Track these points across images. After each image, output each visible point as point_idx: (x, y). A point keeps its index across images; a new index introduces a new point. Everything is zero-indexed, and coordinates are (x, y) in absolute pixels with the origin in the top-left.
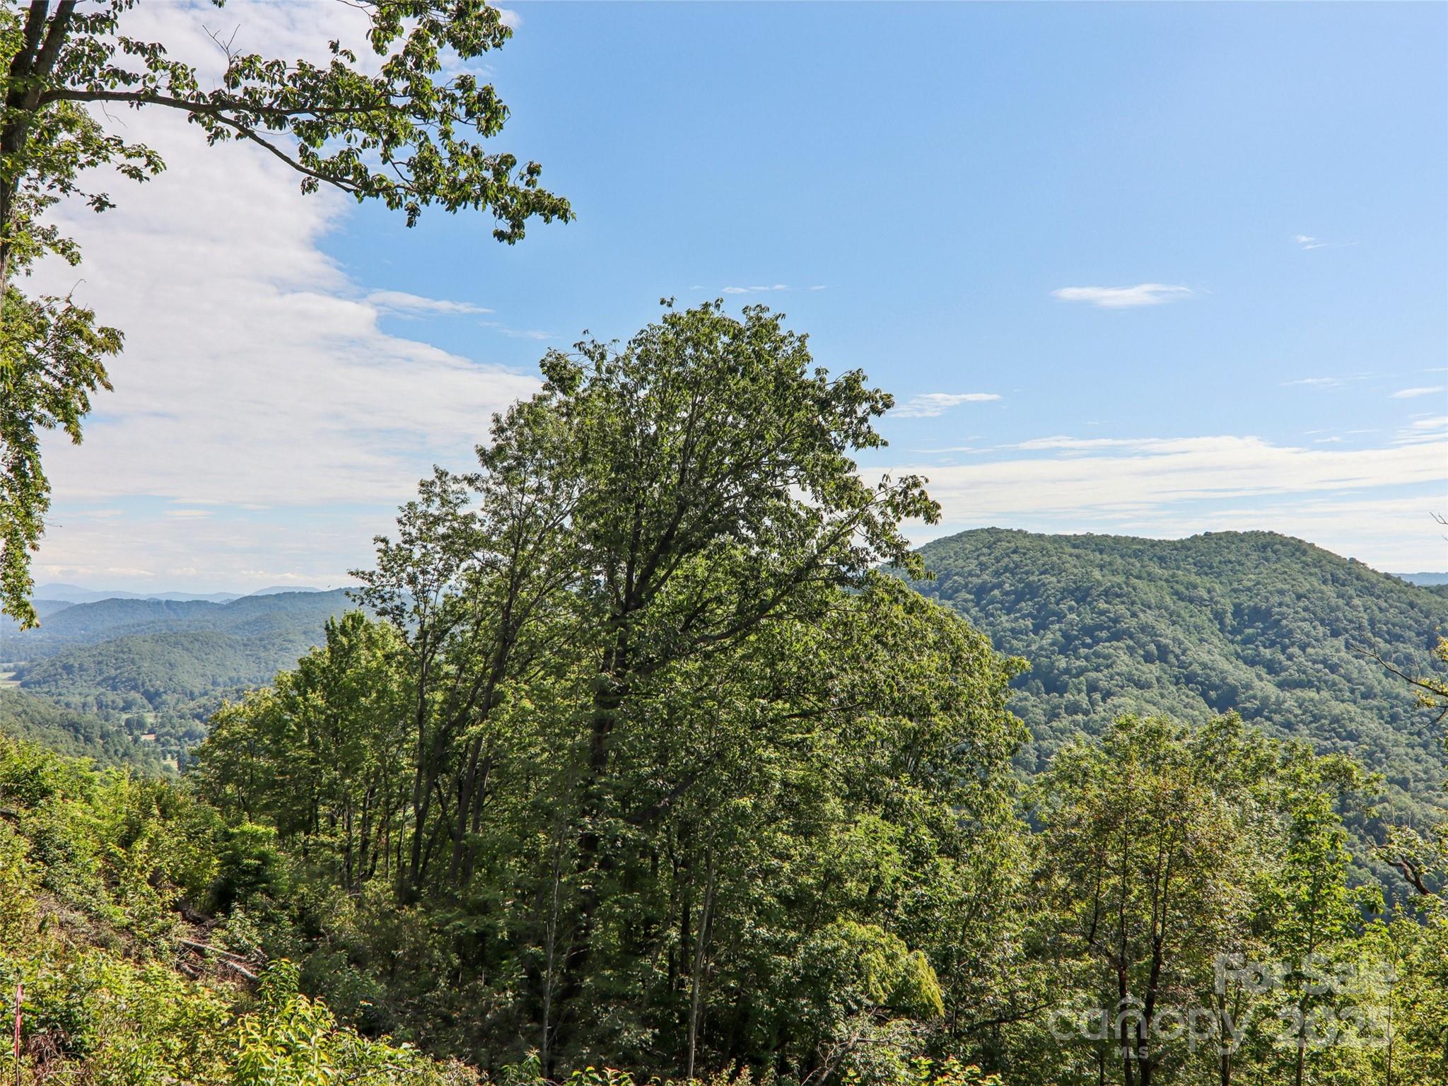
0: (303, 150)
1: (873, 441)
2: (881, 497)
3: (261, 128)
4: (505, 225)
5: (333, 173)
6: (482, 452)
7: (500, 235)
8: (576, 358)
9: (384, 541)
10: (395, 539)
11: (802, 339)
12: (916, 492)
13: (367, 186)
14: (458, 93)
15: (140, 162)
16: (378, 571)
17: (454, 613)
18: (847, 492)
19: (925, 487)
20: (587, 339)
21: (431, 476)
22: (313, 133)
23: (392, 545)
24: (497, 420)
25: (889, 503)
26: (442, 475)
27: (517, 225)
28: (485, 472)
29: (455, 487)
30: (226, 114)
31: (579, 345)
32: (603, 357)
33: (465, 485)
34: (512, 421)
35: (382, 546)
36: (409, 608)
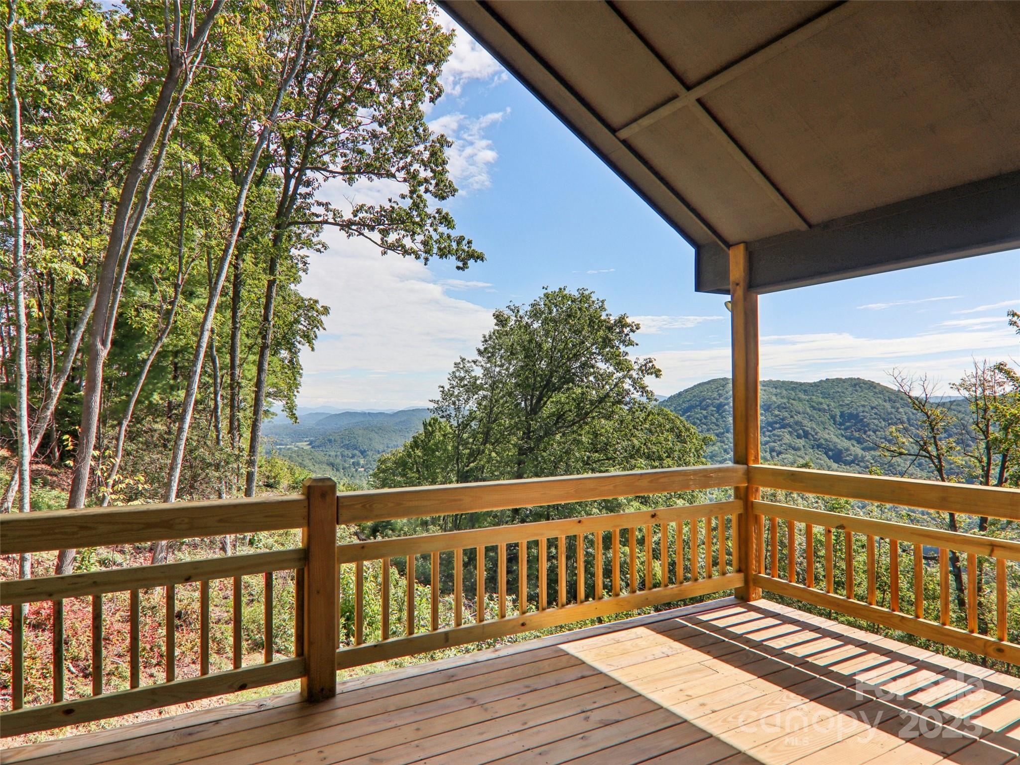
0: (382, 239)
1: (631, 343)
2: (636, 367)
3: (366, 232)
4: (460, 264)
5: (393, 247)
6: (479, 350)
7: (458, 268)
8: (507, 312)
9: (443, 387)
10: (447, 387)
11: (603, 302)
12: (650, 365)
13: (406, 252)
16: (441, 400)
17: (472, 417)
18: (621, 364)
19: (654, 363)
20: (511, 304)
21: (459, 360)
22: (385, 233)
23: (446, 389)
24: (484, 337)
25: (640, 369)
26: (463, 360)
27: (465, 264)
28: (480, 359)
29: (469, 365)
30: (354, 227)
31: (508, 307)
32: (518, 311)
33: (472, 364)
34: (490, 337)
35: (442, 389)
36: (453, 415)
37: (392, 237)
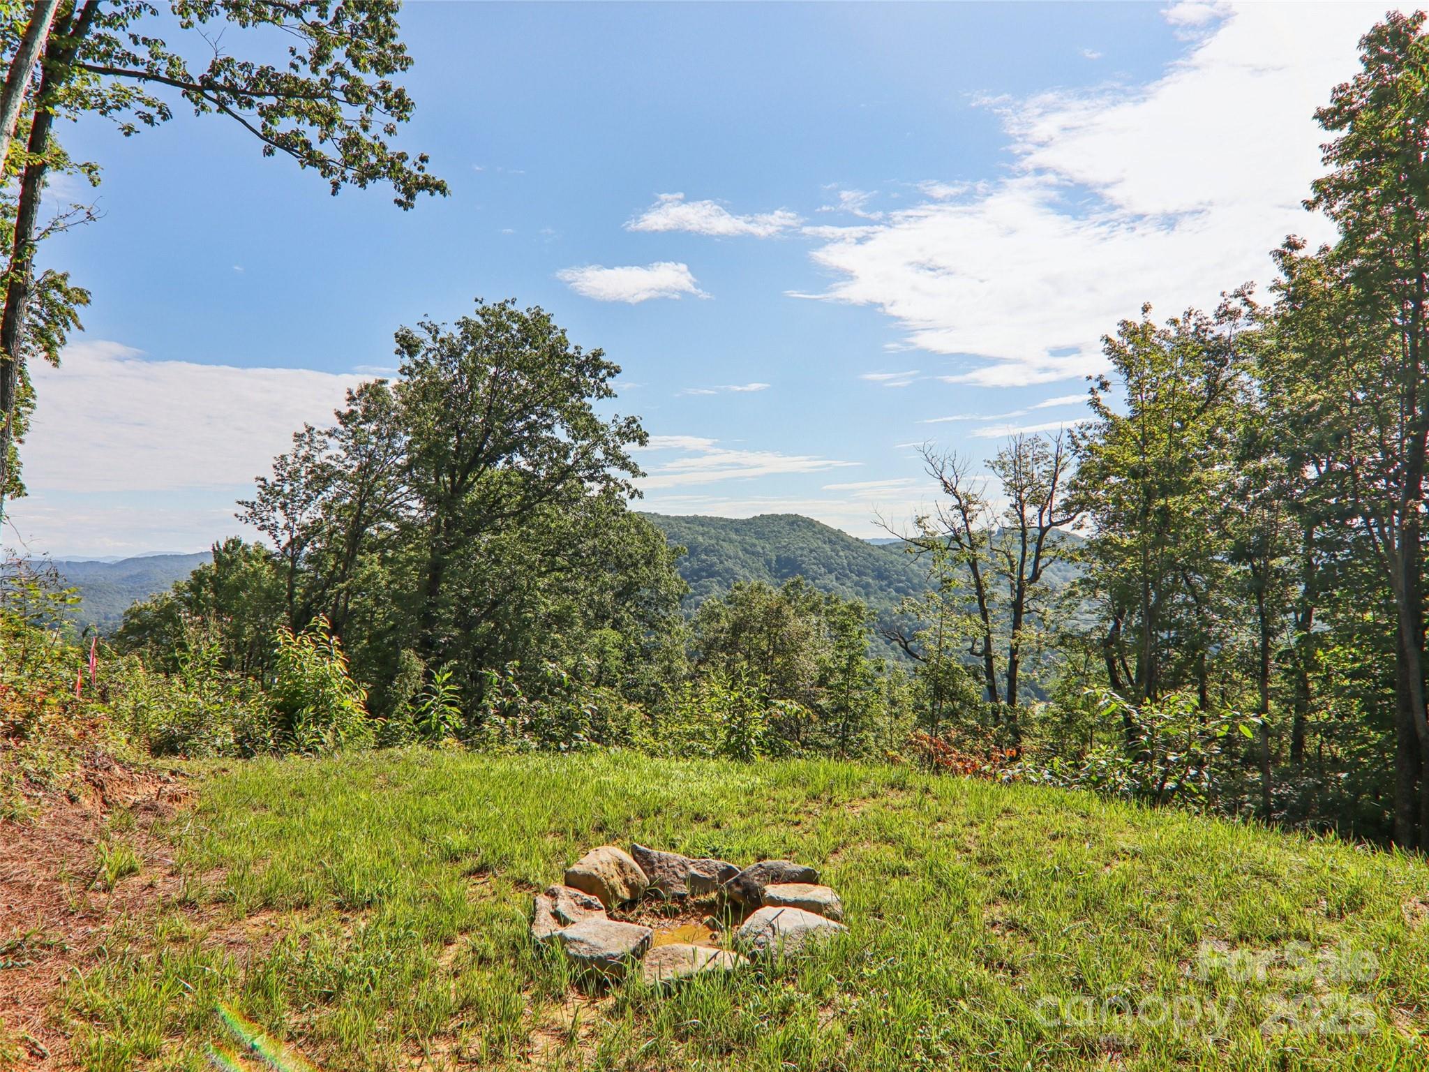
0: (264, 126)
1: (608, 393)
2: (613, 429)
3: (234, 107)
4: (403, 198)
5: (286, 143)
6: (338, 414)
7: (399, 203)
8: (420, 334)
9: (263, 479)
10: (272, 478)
11: (563, 332)
12: (634, 426)
13: (312, 159)
14: (380, 93)
15: (153, 111)
16: (258, 501)
17: (312, 531)
18: (592, 428)
19: (640, 422)
20: (426, 321)
21: (302, 430)
22: (268, 114)
23: (269, 482)
24: (350, 392)
25: (618, 434)
26: (310, 430)
27: (411, 196)
28: (341, 428)
29: (320, 438)
30: (210, 93)
31: (422, 324)
32: (437, 332)
33: (326, 437)
34: (361, 393)
35: (262, 483)
36: (281, 526)
37: (285, 125)
